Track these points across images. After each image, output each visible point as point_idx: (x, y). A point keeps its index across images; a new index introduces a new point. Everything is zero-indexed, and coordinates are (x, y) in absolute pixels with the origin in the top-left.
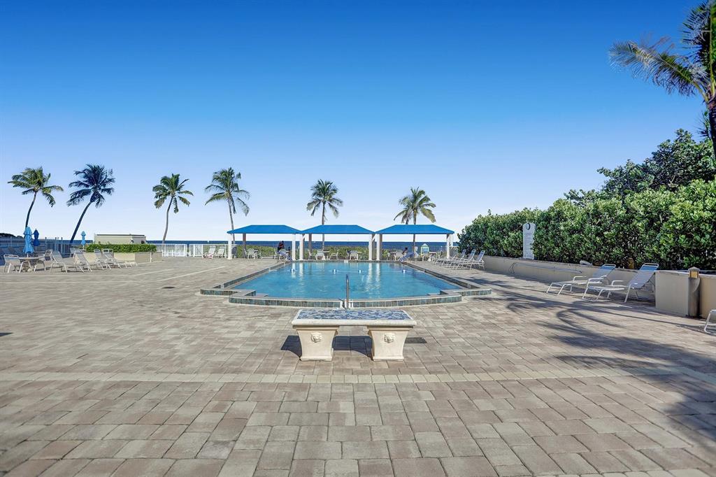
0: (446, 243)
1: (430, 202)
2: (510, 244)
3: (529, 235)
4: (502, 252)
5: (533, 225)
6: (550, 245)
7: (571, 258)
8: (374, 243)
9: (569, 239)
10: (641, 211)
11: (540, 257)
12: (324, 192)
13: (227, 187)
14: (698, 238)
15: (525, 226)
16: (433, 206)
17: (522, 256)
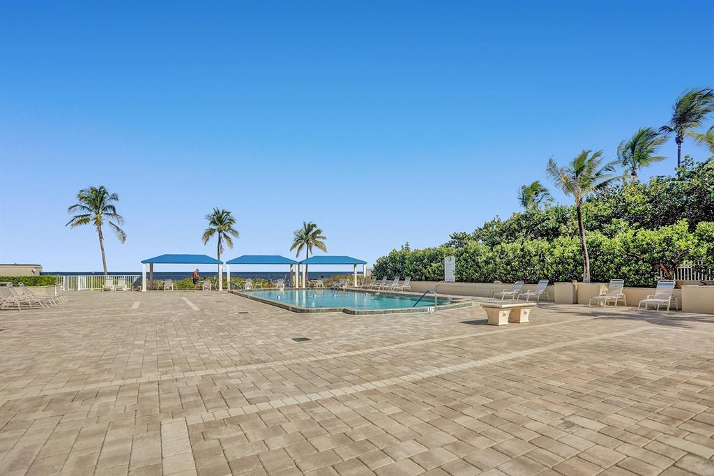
0: (353, 273)
1: (321, 235)
2: (434, 272)
3: (450, 266)
4: (423, 278)
5: (454, 258)
6: (472, 271)
7: (487, 279)
8: (300, 274)
9: (486, 268)
10: (533, 251)
11: (460, 280)
12: (221, 221)
13: (97, 207)
14: (566, 266)
15: (446, 259)
16: (324, 238)
17: (444, 279)
